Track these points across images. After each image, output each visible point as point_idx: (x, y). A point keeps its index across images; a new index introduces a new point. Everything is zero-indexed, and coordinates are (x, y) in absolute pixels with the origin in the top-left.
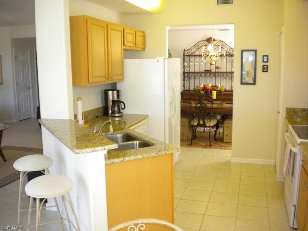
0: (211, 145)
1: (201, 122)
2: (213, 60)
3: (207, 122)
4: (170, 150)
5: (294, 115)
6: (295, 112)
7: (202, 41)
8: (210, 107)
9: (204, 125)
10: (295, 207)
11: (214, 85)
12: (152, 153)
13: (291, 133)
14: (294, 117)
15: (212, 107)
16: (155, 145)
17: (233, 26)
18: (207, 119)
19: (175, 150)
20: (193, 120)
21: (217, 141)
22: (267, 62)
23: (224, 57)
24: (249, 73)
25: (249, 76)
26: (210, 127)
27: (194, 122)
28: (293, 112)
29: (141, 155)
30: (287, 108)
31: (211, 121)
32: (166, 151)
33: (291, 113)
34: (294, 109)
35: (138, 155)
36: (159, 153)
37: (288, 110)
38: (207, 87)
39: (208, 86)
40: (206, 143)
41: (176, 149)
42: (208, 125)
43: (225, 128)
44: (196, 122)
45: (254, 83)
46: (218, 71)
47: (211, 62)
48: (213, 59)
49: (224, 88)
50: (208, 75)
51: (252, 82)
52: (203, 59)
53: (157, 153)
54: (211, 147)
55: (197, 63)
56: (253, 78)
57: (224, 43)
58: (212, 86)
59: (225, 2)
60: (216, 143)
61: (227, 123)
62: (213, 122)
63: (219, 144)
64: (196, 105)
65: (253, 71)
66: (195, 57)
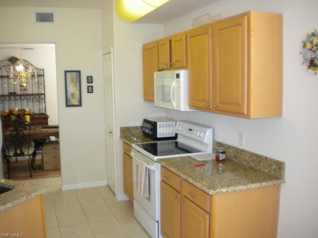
0: (32, 175)
1: (19, 152)
2: (23, 82)
3: (25, 150)
4: (39, 190)
5: (128, 134)
6: (129, 131)
7: (4, 60)
8: (28, 133)
9: (22, 154)
10: (158, 223)
11: (20, 109)
12: (21, 198)
13: (139, 152)
14: (128, 135)
15: (30, 133)
16: (14, 187)
17: (53, 45)
18: (25, 148)
19: (45, 189)
20: (8, 150)
21: (36, 170)
22: (92, 82)
23: (35, 78)
24: (74, 95)
25: (74, 97)
26: (29, 155)
27: (10, 152)
28: (127, 131)
29: (10, 203)
30: (121, 128)
31: (30, 149)
32: (36, 193)
33: (125, 132)
34: (128, 128)
35: (7, 204)
36: (29, 196)
37: (122, 129)
38: (13, 112)
39: (14, 110)
40: (24, 174)
41: (45, 187)
42: (26, 153)
43: (44, 155)
44: (12, 152)
45: (80, 105)
46: (24, 93)
47: (21, 84)
48: (22, 80)
49: (32, 111)
50: (13, 98)
51: (78, 104)
52: (12, 81)
53: (27, 197)
54: (33, 177)
55: (5, 85)
56: (78, 99)
57: (28, 63)
58: (19, 110)
59: (45, 19)
60: (36, 173)
61: (45, 149)
62: (31, 150)
63: (40, 173)
64: (11, 133)
65: (78, 93)
66: (2, 78)
